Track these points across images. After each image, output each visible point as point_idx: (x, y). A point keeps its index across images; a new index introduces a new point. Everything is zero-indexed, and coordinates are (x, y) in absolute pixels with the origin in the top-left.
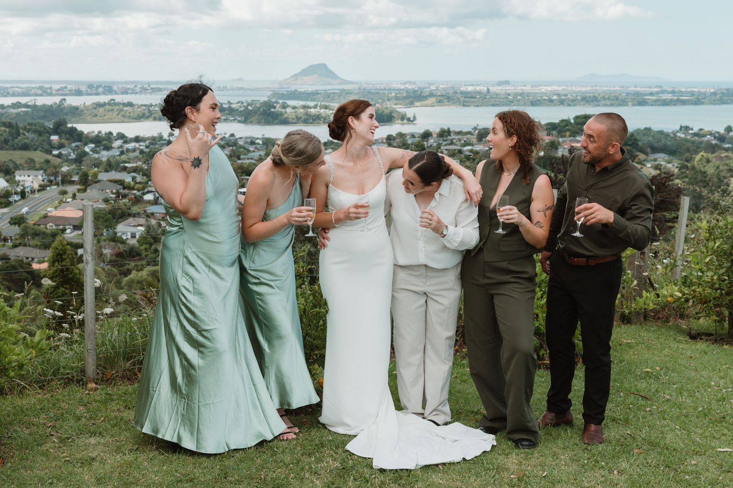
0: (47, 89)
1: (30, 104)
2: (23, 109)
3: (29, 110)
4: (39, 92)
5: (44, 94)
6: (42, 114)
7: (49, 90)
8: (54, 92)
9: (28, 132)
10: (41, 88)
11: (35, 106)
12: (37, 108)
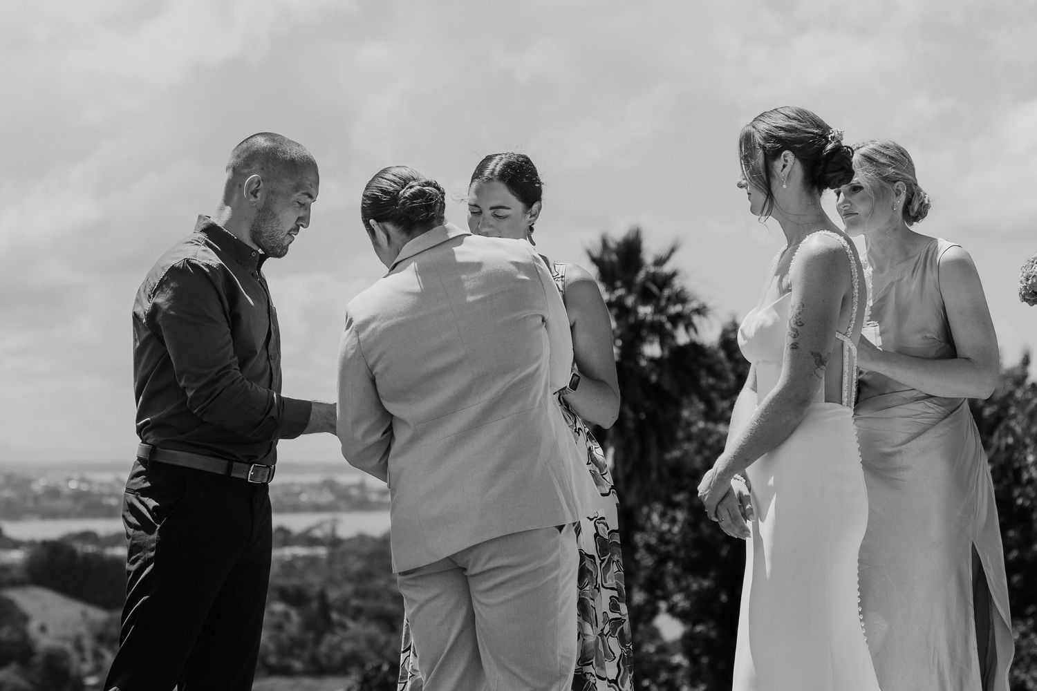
0: (350, 487)
1: (318, 533)
2: (300, 551)
3: (322, 551)
4: (326, 498)
5: (343, 504)
6: (356, 566)
7: (354, 492)
8: (374, 497)
9: (354, 618)
10: (330, 485)
11: (334, 542)
12: (343, 548)
